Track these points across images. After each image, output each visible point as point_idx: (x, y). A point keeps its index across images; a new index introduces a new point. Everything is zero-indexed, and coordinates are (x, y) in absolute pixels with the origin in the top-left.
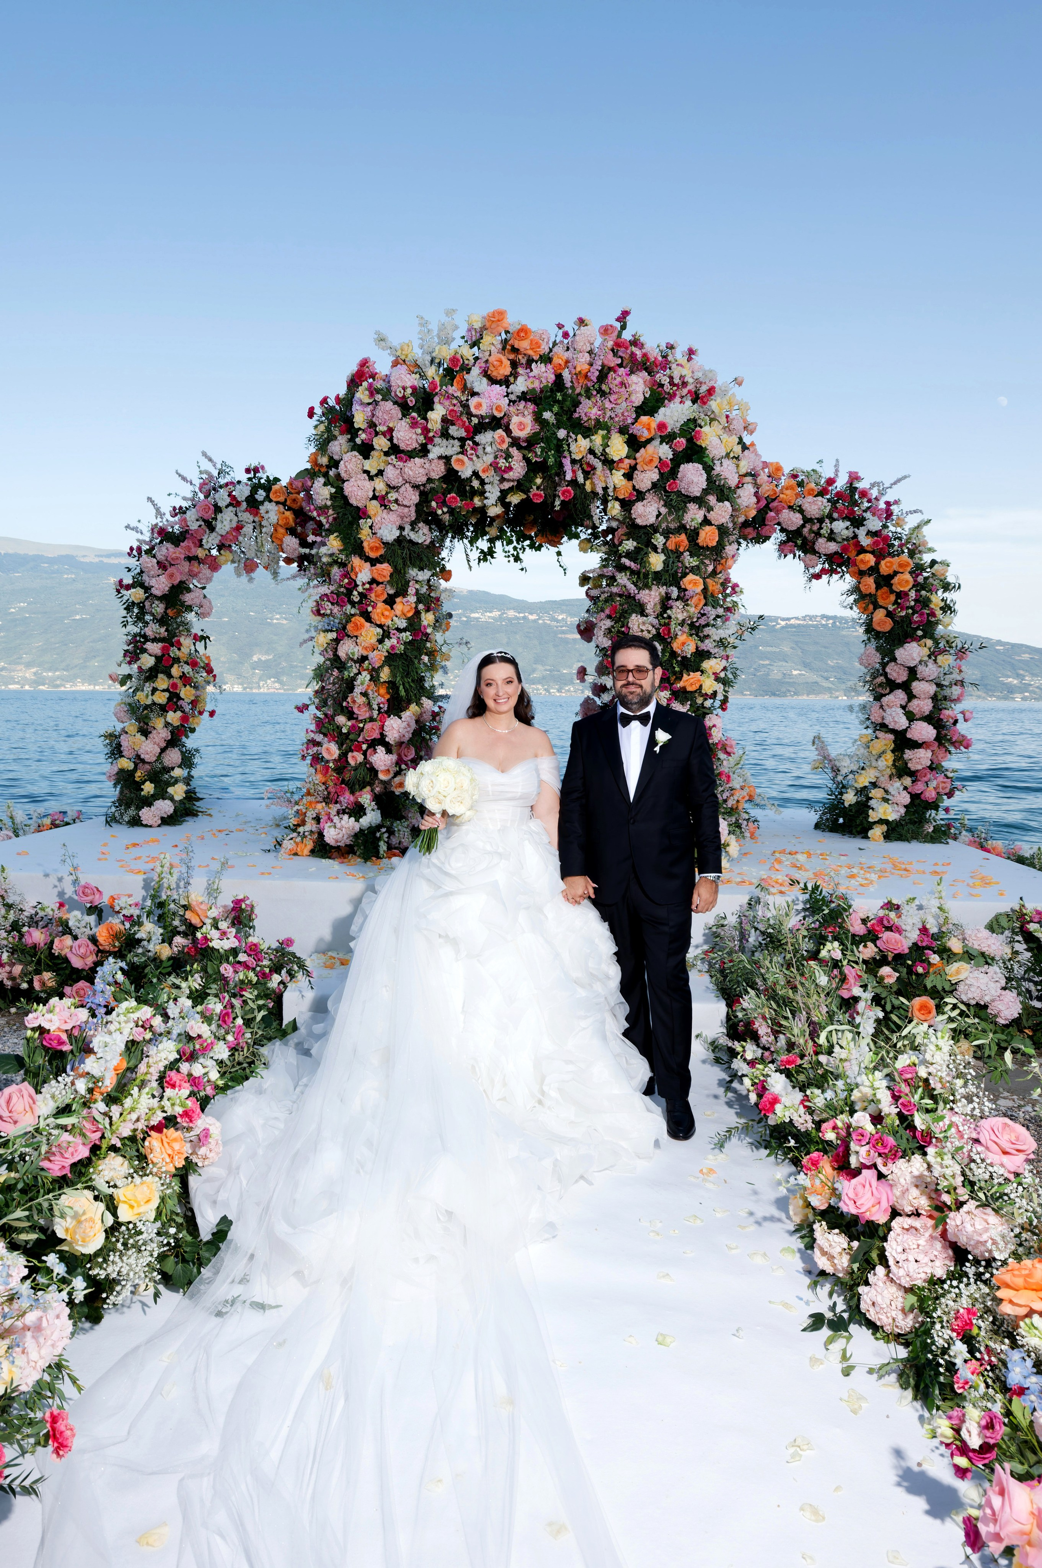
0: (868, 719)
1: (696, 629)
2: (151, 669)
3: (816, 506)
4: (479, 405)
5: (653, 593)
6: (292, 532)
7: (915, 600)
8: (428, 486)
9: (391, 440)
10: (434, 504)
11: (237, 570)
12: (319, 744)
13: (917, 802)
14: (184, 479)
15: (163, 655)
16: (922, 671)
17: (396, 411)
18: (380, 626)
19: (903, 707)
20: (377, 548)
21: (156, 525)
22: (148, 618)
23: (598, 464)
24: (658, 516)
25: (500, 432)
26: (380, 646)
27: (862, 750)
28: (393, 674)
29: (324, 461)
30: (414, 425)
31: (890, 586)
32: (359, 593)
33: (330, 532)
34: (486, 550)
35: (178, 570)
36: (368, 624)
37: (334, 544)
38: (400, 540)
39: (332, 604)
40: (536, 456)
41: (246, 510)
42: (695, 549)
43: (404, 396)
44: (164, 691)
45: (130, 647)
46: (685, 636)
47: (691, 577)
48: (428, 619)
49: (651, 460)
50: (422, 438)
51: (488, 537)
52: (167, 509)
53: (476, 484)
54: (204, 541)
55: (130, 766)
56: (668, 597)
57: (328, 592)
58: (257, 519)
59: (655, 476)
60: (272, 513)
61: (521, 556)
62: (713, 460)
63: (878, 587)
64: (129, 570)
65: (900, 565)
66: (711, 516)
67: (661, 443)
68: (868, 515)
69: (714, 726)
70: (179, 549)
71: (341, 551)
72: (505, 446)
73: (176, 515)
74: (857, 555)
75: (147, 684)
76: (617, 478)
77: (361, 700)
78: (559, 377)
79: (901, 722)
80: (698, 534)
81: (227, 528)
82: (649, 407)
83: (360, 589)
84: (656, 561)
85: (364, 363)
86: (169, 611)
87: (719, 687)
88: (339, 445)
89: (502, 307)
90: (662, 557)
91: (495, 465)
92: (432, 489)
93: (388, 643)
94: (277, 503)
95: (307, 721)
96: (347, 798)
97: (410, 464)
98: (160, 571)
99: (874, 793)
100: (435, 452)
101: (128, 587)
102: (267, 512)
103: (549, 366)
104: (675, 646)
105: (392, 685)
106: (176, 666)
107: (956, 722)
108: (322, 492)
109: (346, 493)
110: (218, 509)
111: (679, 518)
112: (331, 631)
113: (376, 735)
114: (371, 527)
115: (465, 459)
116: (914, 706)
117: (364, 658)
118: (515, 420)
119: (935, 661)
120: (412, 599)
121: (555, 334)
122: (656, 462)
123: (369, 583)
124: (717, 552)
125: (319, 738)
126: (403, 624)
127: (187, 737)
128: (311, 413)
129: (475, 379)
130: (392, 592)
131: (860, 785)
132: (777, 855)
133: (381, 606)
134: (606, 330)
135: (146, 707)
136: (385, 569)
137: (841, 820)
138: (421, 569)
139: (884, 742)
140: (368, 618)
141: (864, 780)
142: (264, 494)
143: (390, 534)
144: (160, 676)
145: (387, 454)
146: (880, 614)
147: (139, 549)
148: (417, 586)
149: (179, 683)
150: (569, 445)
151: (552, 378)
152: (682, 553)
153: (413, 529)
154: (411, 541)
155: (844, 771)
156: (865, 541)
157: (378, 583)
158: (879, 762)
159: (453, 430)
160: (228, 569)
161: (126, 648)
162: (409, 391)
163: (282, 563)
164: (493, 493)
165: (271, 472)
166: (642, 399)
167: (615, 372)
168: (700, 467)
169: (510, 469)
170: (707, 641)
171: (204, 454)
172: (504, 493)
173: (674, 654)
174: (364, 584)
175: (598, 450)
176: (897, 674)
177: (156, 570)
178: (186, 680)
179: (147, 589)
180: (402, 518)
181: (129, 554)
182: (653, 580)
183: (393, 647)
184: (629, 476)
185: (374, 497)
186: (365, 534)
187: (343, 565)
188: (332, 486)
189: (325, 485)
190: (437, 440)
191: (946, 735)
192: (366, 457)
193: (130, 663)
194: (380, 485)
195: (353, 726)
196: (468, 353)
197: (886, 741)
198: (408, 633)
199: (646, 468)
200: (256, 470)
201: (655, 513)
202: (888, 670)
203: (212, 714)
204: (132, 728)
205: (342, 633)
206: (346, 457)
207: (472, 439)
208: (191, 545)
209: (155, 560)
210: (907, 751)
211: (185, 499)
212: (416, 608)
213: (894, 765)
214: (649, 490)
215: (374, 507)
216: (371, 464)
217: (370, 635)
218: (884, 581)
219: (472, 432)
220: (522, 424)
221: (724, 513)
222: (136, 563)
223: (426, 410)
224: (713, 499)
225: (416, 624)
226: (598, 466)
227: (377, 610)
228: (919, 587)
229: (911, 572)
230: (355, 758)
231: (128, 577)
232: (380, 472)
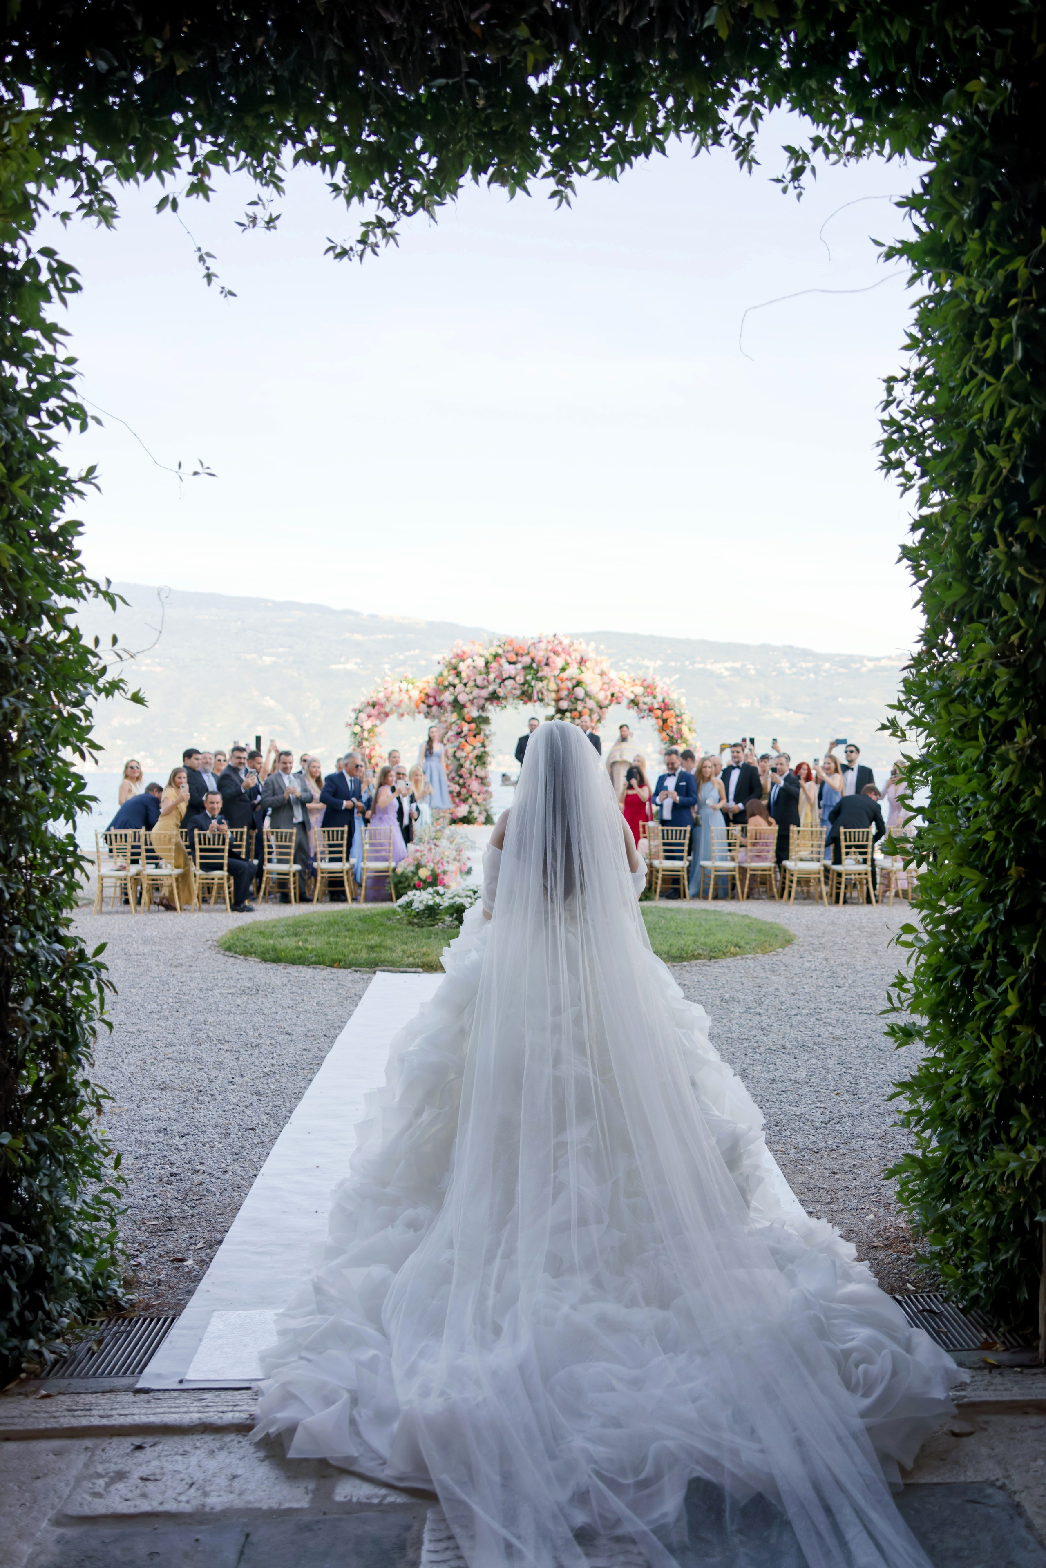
3: (639, 690)
6: (423, 702)
7: (676, 728)
8: (488, 697)
9: (475, 682)
11: (396, 717)
18: (472, 746)
20: (470, 718)
21: (367, 700)
26: (472, 753)
28: (477, 762)
29: (446, 683)
30: (484, 678)
31: (667, 723)
32: (464, 734)
33: (453, 712)
34: (506, 707)
36: (467, 745)
37: (454, 717)
39: (454, 738)
43: (480, 669)
48: (487, 742)
50: (487, 683)
52: (371, 695)
53: (504, 696)
57: (453, 734)
58: (409, 697)
59: (566, 693)
60: (415, 695)
61: (518, 706)
62: (587, 685)
63: (663, 723)
64: (354, 719)
65: (671, 715)
67: (568, 682)
68: (659, 694)
70: (376, 710)
76: (552, 695)
77: (465, 771)
78: (532, 660)
82: (563, 670)
86: (370, 735)
88: (453, 679)
91: (511, 692)
93: (475, 752)
97: (482, 691)
100: (491, 688)
101: (350, 725)
102: (412, 694)
103: (529, 656)
108: (447, 697)
109: (459, 699)
111: (576, 706)
117: (466, 757)
118: (518, 678)
121: (531, 640)
122: (566, 688)
123: (468, 730)
126: (480, 744)
128: (439, 663)
129: (503, 661)
134: (549, 640)
136: (473, 725)
138: (484, 724)
140: (467, 743)
143: (475, 713)
146: (664, 734)
147: (359, 710)
148: (483, 731)
151: (530, 661)
153: (482, 712)
156: (656, 706)
159: (497, 680)
160: (392, 718)
163: (417, 714)
167: (552, 657)
168: (582, 688)
174: (466, 731)
175: (546, 687)
179: (361, 727)
180: (478, 707)
184: (557, 692)
185: (469, 701)
187: (458, 724)
188: (453, 696)
189: (450, 695)
190: (492, 683)
192: (466, 687)
194: (471, 697)
195: (463, 780)
196: (500, 651)
198: (481, 748)
205: (458, 748)
206: (458, 686)
207: (503, 683)
208: (379, 707)
209: (365, 714)
212: (483, 738)
215: (468, 704)
216: (468, 690)
217: (468, 748)
218: (665, 721)
219: (503, 681)
220: (520, 679)
221: (591, 704)
222: (353, 715)
223: (488, 673)
224: (587, 700)
225: (484, 746)
226: (545, 693)
227: (471, 739)
228: (678, 723)
229: (675, 718)
230: (464, 791)
231: (350, 721)
232: (472, 692)
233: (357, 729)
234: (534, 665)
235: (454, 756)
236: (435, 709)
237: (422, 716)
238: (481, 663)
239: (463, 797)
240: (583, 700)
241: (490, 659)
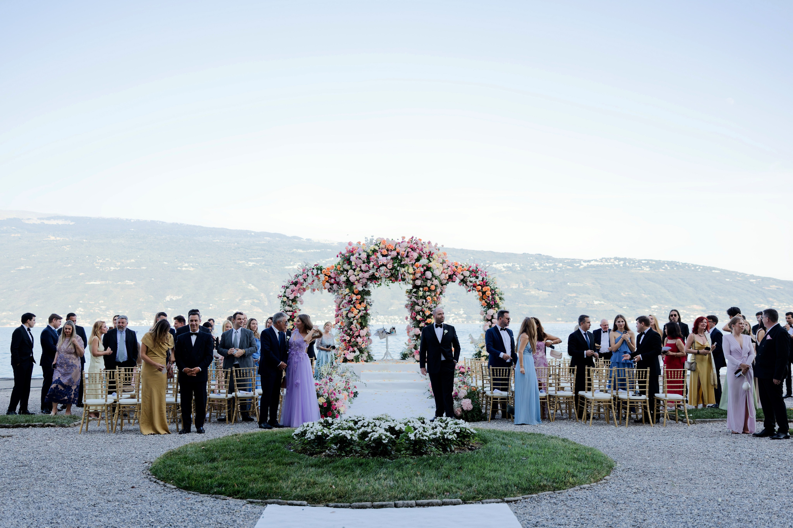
0: (483, 328)
1: (430, 309)
3: (467, 273)
5: (420, 301)
6: (327, 282)
7: (492, 298)
8: (369, 278)
9: (361, 268)
11: (311, 291)
12: (344, 337)
14: (299, 268)
17: (362, 262)
18: (358, 309)
20: (357, 292)
21: (290, 280)
22: (286, 305)
24: (421, 283)
25: (385, 267)
26: (358, 314)
28: (362, 320)
30: (366, 265)
31: (486, 294)
33: (346, 288)
34: (379, 285)
35: (296, 292)
37: (347, 291)
39: (347, 305)
40: (393, 272)
41: (315, 276)
42: (430, 290)
43: (364, 260)
47: (429, 297)
48: (368, 307)
50: (368, 269)
53: (380, 277)
54: (303, 285)
56: (424, 302)
57: (346, 302)
58: (318, 279)
59: (420, 275)
60: (322, 277)
61: (389, 284)
62: (433, 270)
65: (488, 289)
66: (433, 283)
67: (421, 268)
68: (479, 276)
70: (296, 287)
71: (349, 292)
72: (386, 271)
73: (295, 277)
74: (477, 286)
76: (411, 277)
77: (354, 326)
78: (398, 254)
80: (430, 287)
81: (311, 281)
82: (418, 260)
83: (353, 301)
84: (421, 293)
86: (293, 303)
88: (347, 267)
90: (422, 292)
91: (384, 274)
93: (360, 314)
94: (324, 274)
95: (341, 330)
96: (351, 349)
97: (365, 274)
98: (292, 293)
100: (371, 272)
101: (281, 297)
103: (396, 251)
105: (361, 323)
108: (343, 278)
109: (349, 279)
110: (308, 276)
111: (426, 283)
112: (347, 311)
113: (358, 334)
114: (355, 287)
115: (378, 273)
117: (355, 317)
118: (388, 265)
120: (365, 303)
121: (397, 241)
122: (420, 272)
123: (355, 300)
124: (435, 290)
125: (345, 335)
126: (363, 309)
128: (337, 256)
129: (379, 254)
130: (361, 301)
133: (358, 305)
134: (408, 242)
136: (359, 296)
138: (367, 296)
140: (355, 308)
142: (320, 272)
143: (361, 289)
145: (359, 271)
146: (484, 301)
147: (285, 287)
148: (366, 300)
150: (400, 271)
151: (396, 255)
152: (426, 292)
153: (365, 287)
154: (365, 290)
156: (478, 283)
157: (358, 300)
159: (375, 267)
160: (308, 292)
163: (323, 289)
166: (417, 257)
167: (410, 252)
168: (430, 272)
169: (387, 276)
173: (425, 315)
175: (407, 271)
176: (489, 317)
177: (290, 292)
179: (288, 298)
180: (362, 284)
181: (282, 288)
182: (420, 298)
184: (414, 274)
185: (357, 280)
187: (349, 295)
188: (346, 277)
189: (344, 276)
192: (355, 271)
194: (358, 278)
195: (352, 332)
196: (377, 248)
198: (364, 311)
199: (418, 273)
200: (317, 265)
202: (487, 316)
205: (349, 311)
206: (350, 271)
208: (300, 286)
209: (289, 290)
211: (298, 273)
212: (366, 305)
214: (419, 278)
215: (356, 282)
216: (356, 273)
217: (356, 311)
218: (484, 293)
219: (379, 267)
220: (390, 266)
221: (436, 282)
222: (283, 290)
223: (369, 262)
224: (434, 279)
225: (366, 309)
226: (406, 275)
227: (358, 306)
228: (492, 294)
229: (490, 291)
230: (353, 340)
231: (281, 294)
232: (358, 275)
233: (285, 299)
234: (399, 257)
235: (347, 316)
236: (335, 286)
237: (327, 290)
238: (364, 256)
239: (351, 344)
240: (430, 279)
241: (371, 253)
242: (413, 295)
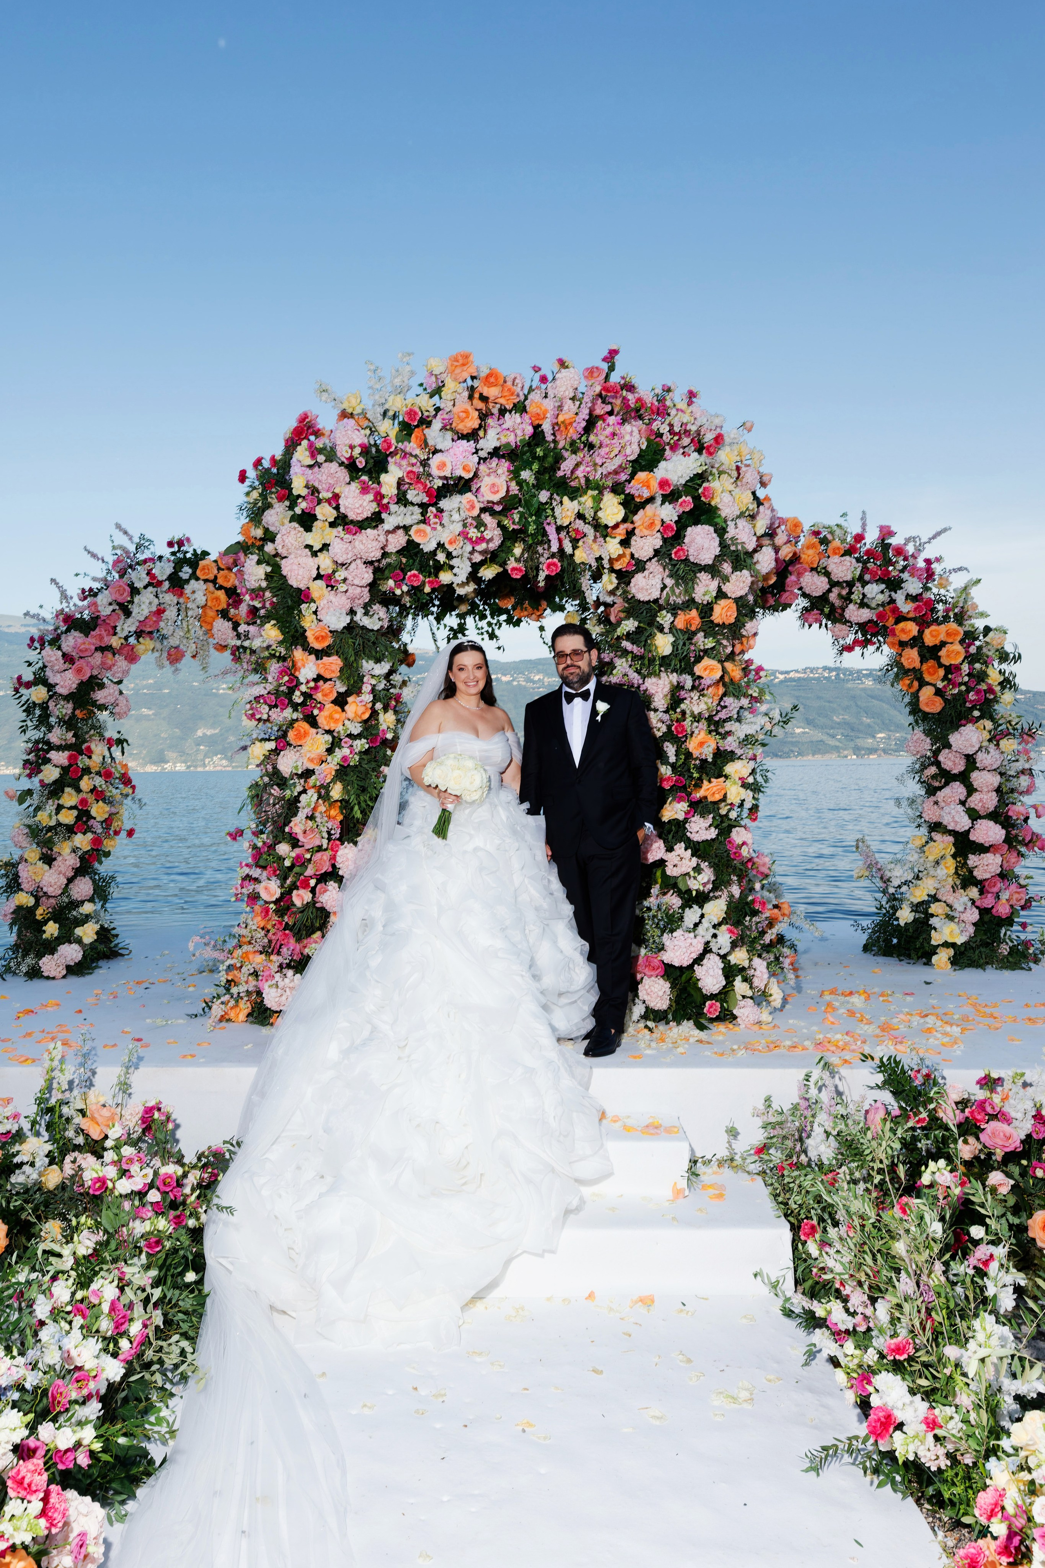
0: (920, 817)
1: (715, 725)
2: (55, 782)
3: (844, 567)
4: (442, 466)
5: (661, 682)
6: (223, 614)
7: (969, 675)
8: (384, 562)
9: (337, 508)
10: (391, 583)
12: (257, 880)
13: (987, 918)
14: (94, 556)
15: (70, 766)
16: (982, 759)
17: (343, 474)
18: (329, 732)
19: (963, 803)
20: (324, 638)
21: (62, 610)
22: (53, 720)
23: (589, 530)
24: (662, 590)
25: (469, 495)
26: (329, 758)
27: (916, 856)
28: (346, 791)
29: (259, 533)
30: (365, 490)
31: (938, 659)
32: (303, 694)
33: (266, 619)
34: (456, 627)
35: (88, 663)
36: (314, 731)
37: (271, 634)
38: (351, 628)
39: (271, 707)
40: (514, 523)
41: (169, 591)
42: (710, 628)
43: (351, 457)
44: (71, 808)
45: (31, 757)
46: (703, 734)
47: (706, 662)
48: (387, 720)
49: (652, 524)
50: (374, 505)
51: (457, 612)
52: (74, 592)
53: (441, 557)
54: (118, 629)
55: (31, 901)
56: (679, 687)
57: (265, 692)
58: (181, 600)
59: (657, 542)
60: (199, 593)
61: (497, 632)
62: (725, 521)
63: (923, 659)
64: (30, 664)
65: (948, 634)
66: (727, 588)
67: (663, 503)
68: (905, 576)
69: (744, 843)
70: (89, 639)
71: (280, 643)
72: (476, 512)
73: (85, 598)
74: (896, 623)
75: (50, 802)
76: (613, 547)
78: (537, 427)
79: (962, 822)
80: (712, 609)
81: (146, 612)
82: (647, 461)
83: (303, 688)
84: (664, 644)
85: (303, 418)
86: (77, 712)
87: (748, 795)
88: (276, 515)
89: (466, 349)
90: (671, 639)
91: (464, 534)
92: (389, 565)
93: (339, 754)
94: (206, 581)
95: (243, 849)
97: (360, 536)
98: (67, 665)
99: (934, 908)
100: (390, 522)
101: (28, 685)
102: (194, 592)
103: (526, 417)
104: (692, 745)
105: (345, 805)
106: (86, 778)
107: (1026, 819)
108: (256, 572)
109: (284, 573)
110: (134, 591)
111: (689, 591)
112: (269, 740)
113: (326, 867)
114: (315, 613)
115: (428, 529)
116: (975, 801)
117: (310, 773)
118: (486, 481)
119: (998, 745)
120: (367, 698)
122: (658, 526)
123: (315, 680)
124: (735, 631)
125: (256, 873)
126: (356, 729)
127: (101, 863)
128: (243, 477)
129: (437, 434)
130: (343, 689)
131: (916, 901)
132: (828, 997)
133: (329, 707)
134: (591, 372)
135: (50, 829)
136: (334, 663)
137: (895, 941)
138: (378, 661)
139: (942, 846)
140: (314, 724)
141: (919, 894)
142: (190, 571)
143: (338, 620)
144: (68, 790)
145: (332, 525)
146: (927, 693)
147: (42, 640)
148: (373, 682)
149: (91, 798)
150: (553, 509)
151: (529, 430)
152: (694, 633)
153: (366, 614)
154: (364, 628)
155: (896, 882)
156: (906, 607)
157: (326, 680)
158: (939, 871)
159: (411, 496)
160: (148, 660)
161: (26, 757)
162: (358, 450)
163: (212, 650)
164: (463, 569)
165: (198, 544)
166: (637, 451)
167: (604, 421)
168: (712, 529)
169: (481, 539)
170: (730, 739)
171: (118, 526)
172: (476, 567)
173: (689, 755)
174: (308, 682)
175: (589, 514)
176: (952, 762)
177: (60, 664)
178: (98, 794)
179: (50, 687)
180: (353, 600)
181: (30, 646)
182: (661, 665)
183: (345, 758)
184: (625, 543)
185: (319, 577)
186: (308, 623)
187: (282, 659)
188: (268, 564)
189: (259, 562)
190: (393, 508)
191: (1017, 836)
192: (308, 529)
193: (30, 776)
194: (325, 562)
195: (298, 857)
196: (427, 403)
197: (944, 844)
198: (364, 741)
199: (646, 532)
200: (180, 543)
201: (660, 586)
202: (941, 758)
203: (130, 833)
204: (33, 855)
205: (282, 741)
206: (283, 530)
207: (435, 504)
208: (104, 633)
209: (60, 653)
210: (971, 856)
211: (95, 579)
212: (373, 708)
213: (956, 873)
214: (650, 559)
215: (318, 588)
216: (312, 537)
217: (317, 743)
218: (929, 653)
220: (495, 488)
221: (738, 584)
222: (34, 657)
223: (378, 473)
224: (727, 567)
225: (373, 727)
227: (326, 711)
228: (971, 659)
229: (962, 642)
230: (301, 897)
231: (28, 676)
232: (325, 547)
233: (39, 694)
235: (272, 771)
238: (353, 441)
242: (625, 653)
